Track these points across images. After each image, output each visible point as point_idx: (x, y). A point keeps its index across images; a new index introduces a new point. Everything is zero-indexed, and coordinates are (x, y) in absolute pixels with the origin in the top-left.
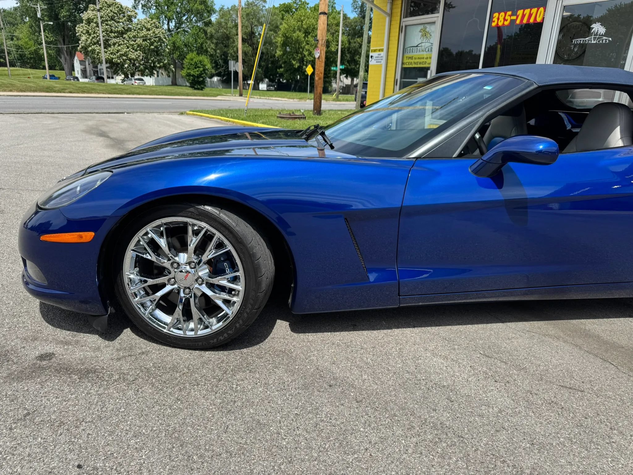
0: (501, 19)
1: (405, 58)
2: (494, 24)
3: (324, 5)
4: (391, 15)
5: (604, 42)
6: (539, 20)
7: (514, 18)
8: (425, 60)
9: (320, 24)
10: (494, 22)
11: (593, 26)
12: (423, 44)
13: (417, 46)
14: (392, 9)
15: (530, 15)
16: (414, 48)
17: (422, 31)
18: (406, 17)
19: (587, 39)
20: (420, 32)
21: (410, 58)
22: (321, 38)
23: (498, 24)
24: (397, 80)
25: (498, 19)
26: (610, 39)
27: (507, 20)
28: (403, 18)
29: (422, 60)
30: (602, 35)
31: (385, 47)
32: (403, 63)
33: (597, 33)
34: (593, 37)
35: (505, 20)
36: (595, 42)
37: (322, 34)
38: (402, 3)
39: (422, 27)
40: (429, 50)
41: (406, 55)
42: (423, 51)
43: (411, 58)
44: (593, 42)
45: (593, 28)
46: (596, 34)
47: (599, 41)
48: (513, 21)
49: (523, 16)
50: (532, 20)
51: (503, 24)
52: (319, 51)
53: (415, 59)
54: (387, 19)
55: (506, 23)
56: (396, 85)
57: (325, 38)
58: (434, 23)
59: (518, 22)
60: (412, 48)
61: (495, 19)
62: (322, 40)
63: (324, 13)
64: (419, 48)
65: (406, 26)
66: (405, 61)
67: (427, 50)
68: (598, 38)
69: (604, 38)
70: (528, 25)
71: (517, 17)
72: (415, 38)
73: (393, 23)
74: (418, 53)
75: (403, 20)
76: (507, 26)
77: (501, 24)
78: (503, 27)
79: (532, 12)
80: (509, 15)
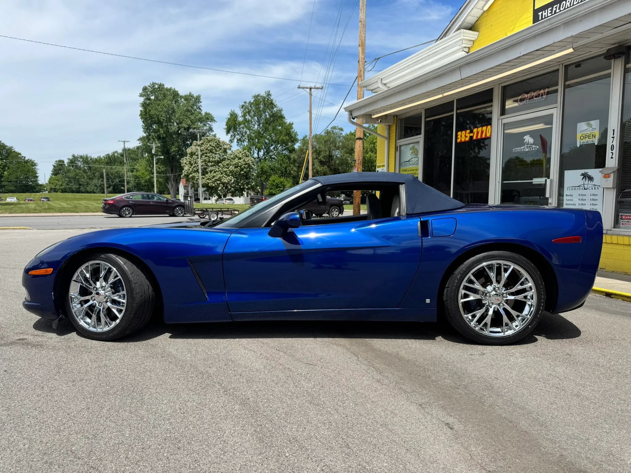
0: (463, 136)
1: (401, 171)
2: (459, 141)
3: (360, 132)
4: (389, 139)
5: (534, 149)
6: (488, 135)
7: (471, 135)
8: (414, 172)
9: (357, 147)
10: (459, 138)
11: (525, 137)
12: (413, 159)
13: (409, 161)
14: (389, 134)
15: (482, 132)
16: (407, 163)
17: (412, 149)
18: (400, 139)
19: (522, 148)
20: (410, 150)
21: (404, 170)
22: (358, 159)
23: (461, 140)
25: (461, 136)
26: (538, 147)
28: (398, 140)
29: (412, 172)
30: (532, 144)
31: (386, 164)
33: (528, 143)
34: (526, 146)
35: (466, 137)
36: (528, 150)
37: (358, 155)
38: (396, 129)
39: (411, 146)
41: (402, 168)
42: (413, 164)
43: (405, 170)
44: (526, 150)
45: (525, 139)
46: (528, 144)
47: (530, 149)
48: (471, 137)
49: (478, 133)
50: (484, 136)
51: (465, 140)
52: (356, 169)
53: (408, 171)
54: (386, 142)
55: (467, 139)
57: (361, 158)
58: (418, 142)
59: (475, 138)
60: (405, 163)
61: (459, 137)
63: (360, 139)
64: (410, 162)
65: (400, 146)
67: (416, 164)
68: (530, 147)
69: (534, 146)
70: (482, 139)
71: (474, 134)
72: (408, 155)
73: (391, 144)
74: (410, 166)
75: (398, 141)
76: (468, 141)
77: (463, 140)
78: (465, 142)
79: (483, 130)
80: (468, 133)
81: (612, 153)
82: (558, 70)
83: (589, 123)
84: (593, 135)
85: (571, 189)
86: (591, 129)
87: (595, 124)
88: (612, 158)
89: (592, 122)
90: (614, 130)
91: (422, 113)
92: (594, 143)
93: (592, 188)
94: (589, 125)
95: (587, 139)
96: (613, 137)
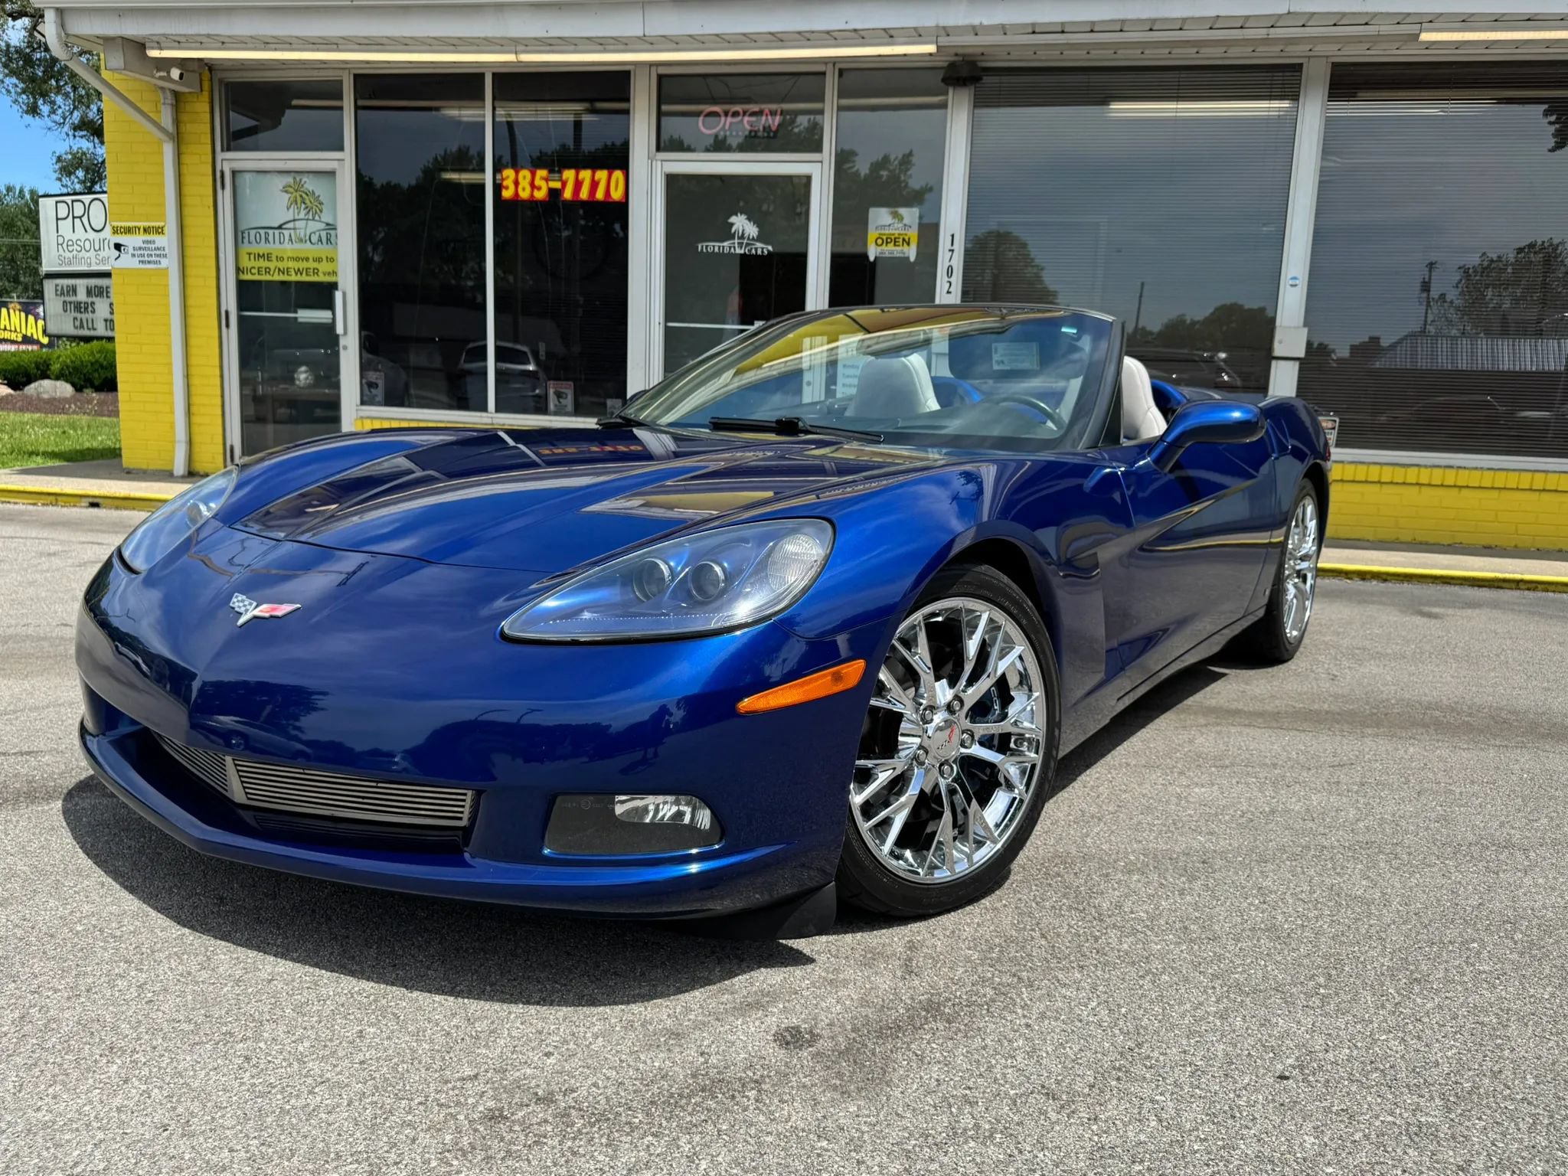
0: (524, 183)
1: (245, 257)
2: (507, 194)
4: (178, 138)
5: (759, 252)
6: (617, 195)
7: (557, 185)
8: (312, 265)
10: (507, 188)
11: (732, 220)
12: (298, 224)
13: (280, 227)
14: (178, 121)
15: (594, 184)
16: (271, 232)
17: (291, 190)
18: (232, 148)
19: (726, 244)
20: (286, 192)
23: (516, 194)
24: (227, 313)
25: (516, 183)
26: (770, 248)
27: (539, 188)
28: (223, 150)
29: (302, 265)
30: (753, 239)
31: (169, 224)
32: (238, 270)
33: (743, 234)
34: (736, 241)
35: (533, 186)
36: (742, 252)
38: (211, 111)
39: (290, 180)
40: (320, 240)
42: (301, 241)
43: (265, 257)
44: (739, 251)
45: (732, 225)
46: (742, 237)
47: (749, 251)
48: (554, 193)
49: (578, 183)
50: (599, 196)
51: (532, 195)
53: (281, 259)
54: (168, 149)
55: (540, 195)
56: (228, 326)
58: (331, 174)
59: (568, 194)
60: (262, 232)
61: (508, 183)
64: (287, 233)
65: (234, 173)
66: (245, 263)
68: (747, 245)
69: (759, 245)
70: (591, 205)
71: (564, 184)
73: (189, 159)
74: (287, 246)
75: (220, 156)
76: (541, 202)
77: (524, 194)
78: (532, 203)
79: (596, 178)
80: (542, 178)
81: (950, 283)
82: (824, 74)
83: (896, 212)
84: (904, 240)
86: (900, 225)
87: (910, 215)
88: (948, 292)
89: (902, 211)
90: (953, 236)
91: (341, 82)
92: (908, 258)
94: (895, 215)
95: (891, 247)
96: (952, 251)
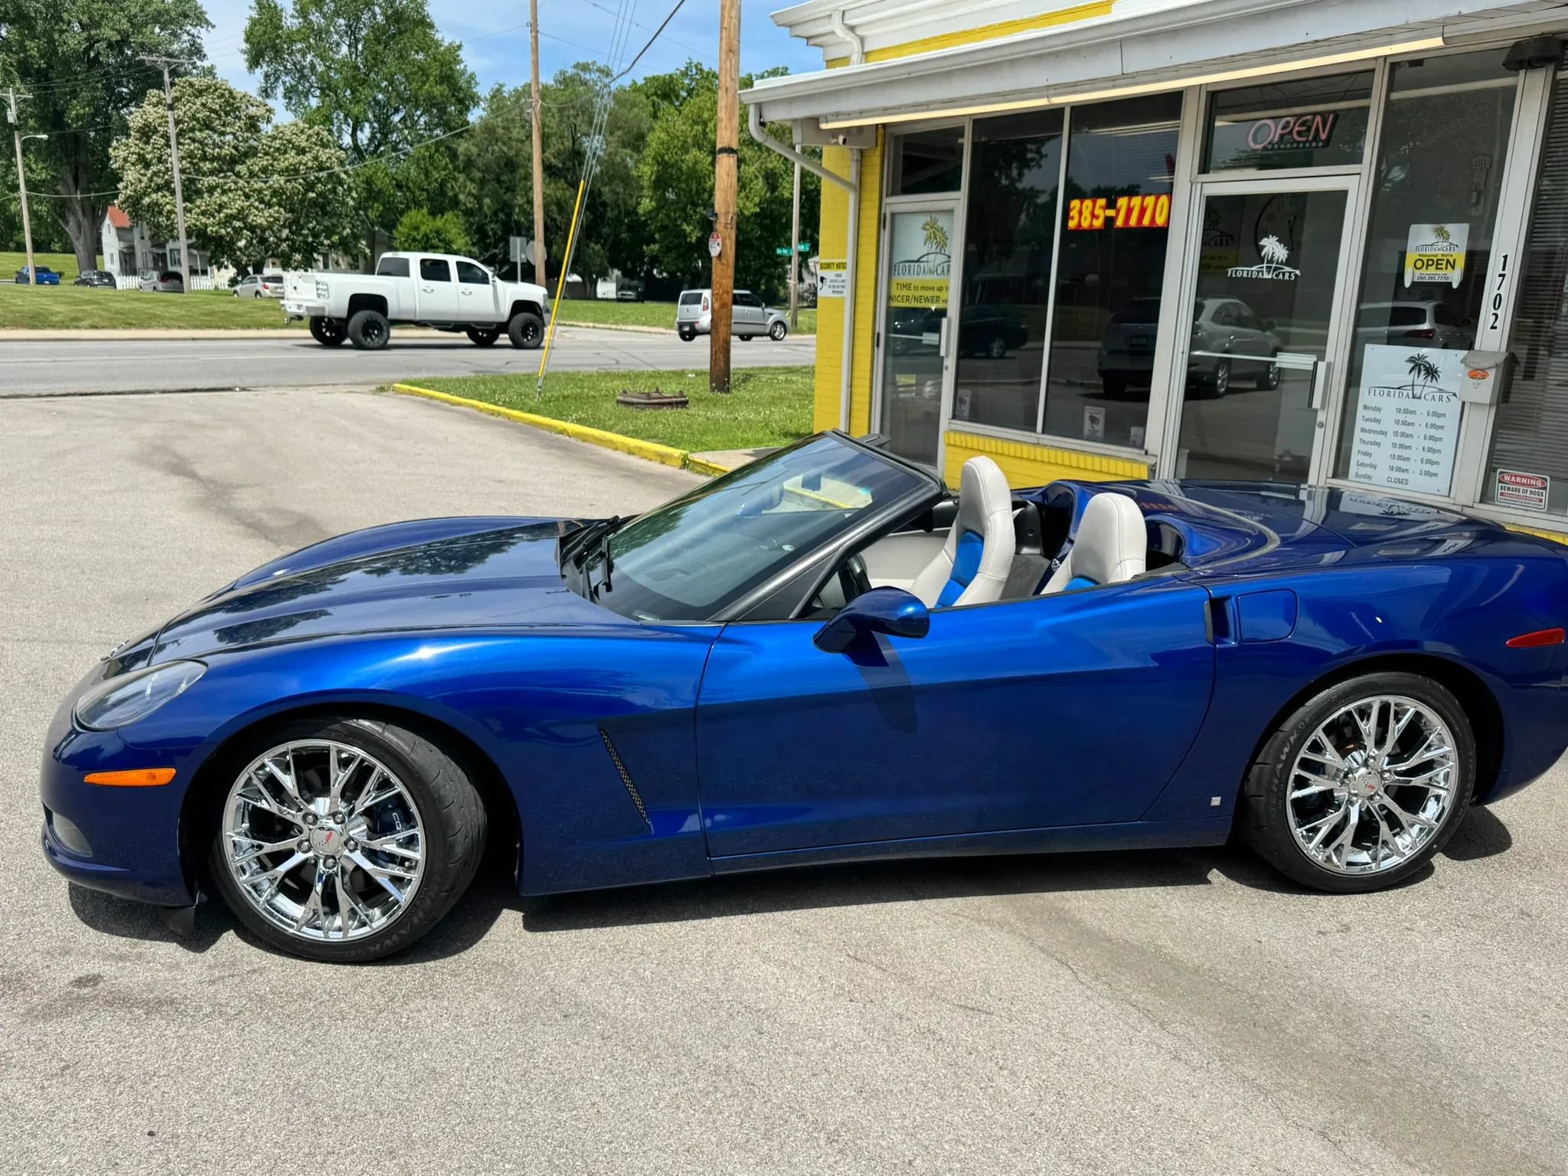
0: (1087, 213)
1: (894, 286)
2: (1072, 224)
3: (729, 132)
4: (860, 188)
5: (1286, 277)
6: (1160, 221)
7: (1111, 213)
8: (935, 293)
9: (721, 176)
10: (1073, 218)
11: (1264, 242)
12: (931, 257)
13: (918, 261)
14: (860, 175)
15: (1143, 210)
16: (912, 264)
17: (929, 227)
18: (893, 194)
19: (1254, 268)
20: (924, 229)
21: (905, 286)
22: (723, 210)
23: (1079, 224)
24: (878, 334)
25: (1080, 213)
26: (1298, 272)
27: (1097, 217)
28: (887, 196)
29: (929, 294)
30: (1282, 264)
31: (849, 260)
32: (889, 298)
33: (1272, 257)
34: (1265, 265)
35: (1094, 216)
36: (1270, 277)
37: (726, 201)
38: (882, 163)
39: (926, 218)
40: (942, 272)
41: (896, 279)
42: (931, 272)
43: (907, 286)
44: (1266, 276)
45: (1264, 247)
46: (1271, 261)
47: (1277, 276)
48: (1110, 221)
49: (1129, 211)
50: (1146, 222)
51: (1091, 225)
52: (719, 240)
53: (916, 288)
54: (852, 197)
55: (1098, 223)
56: (878, 346)
57: (733, 209)
58: (951, 211)
59: (1119, 223)
60: (907, 264)
61: (1074, 213)
62: (727, 213)
63: (729, 150)
64: (922, 265)
65: (893, 215)
66: (895, 292)
67: (939, 271)
68: (1276, 269)
69: (1287, 269)
70: (1140, 230)
71: (1117, 213)
72: (914, 242)
73: (864, 205)
74: (922, 277)
75: (887, 200)
76: (1099, 230)
77: (1085, 224)
78: (1091, 231)
79: (1145, 204)
80: (1101, 207)
81: (1496, 316)
82: (1373, 70)
83: (1442, 228)
84: (1448, 261)
85: (1377, 392)
86: (1445, 244)
87: (1459, 233)
88: (1493, 327)
89: (1449, 227)
90: (1506, 257)
91: (963, 127)
92: (1451, 283)
93: (1433, 398)
94: (1442, 233)
95: (1432, 270)
96: (1503, 276)
